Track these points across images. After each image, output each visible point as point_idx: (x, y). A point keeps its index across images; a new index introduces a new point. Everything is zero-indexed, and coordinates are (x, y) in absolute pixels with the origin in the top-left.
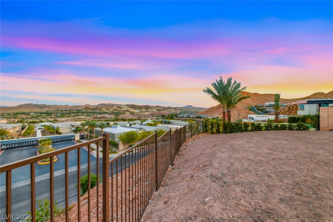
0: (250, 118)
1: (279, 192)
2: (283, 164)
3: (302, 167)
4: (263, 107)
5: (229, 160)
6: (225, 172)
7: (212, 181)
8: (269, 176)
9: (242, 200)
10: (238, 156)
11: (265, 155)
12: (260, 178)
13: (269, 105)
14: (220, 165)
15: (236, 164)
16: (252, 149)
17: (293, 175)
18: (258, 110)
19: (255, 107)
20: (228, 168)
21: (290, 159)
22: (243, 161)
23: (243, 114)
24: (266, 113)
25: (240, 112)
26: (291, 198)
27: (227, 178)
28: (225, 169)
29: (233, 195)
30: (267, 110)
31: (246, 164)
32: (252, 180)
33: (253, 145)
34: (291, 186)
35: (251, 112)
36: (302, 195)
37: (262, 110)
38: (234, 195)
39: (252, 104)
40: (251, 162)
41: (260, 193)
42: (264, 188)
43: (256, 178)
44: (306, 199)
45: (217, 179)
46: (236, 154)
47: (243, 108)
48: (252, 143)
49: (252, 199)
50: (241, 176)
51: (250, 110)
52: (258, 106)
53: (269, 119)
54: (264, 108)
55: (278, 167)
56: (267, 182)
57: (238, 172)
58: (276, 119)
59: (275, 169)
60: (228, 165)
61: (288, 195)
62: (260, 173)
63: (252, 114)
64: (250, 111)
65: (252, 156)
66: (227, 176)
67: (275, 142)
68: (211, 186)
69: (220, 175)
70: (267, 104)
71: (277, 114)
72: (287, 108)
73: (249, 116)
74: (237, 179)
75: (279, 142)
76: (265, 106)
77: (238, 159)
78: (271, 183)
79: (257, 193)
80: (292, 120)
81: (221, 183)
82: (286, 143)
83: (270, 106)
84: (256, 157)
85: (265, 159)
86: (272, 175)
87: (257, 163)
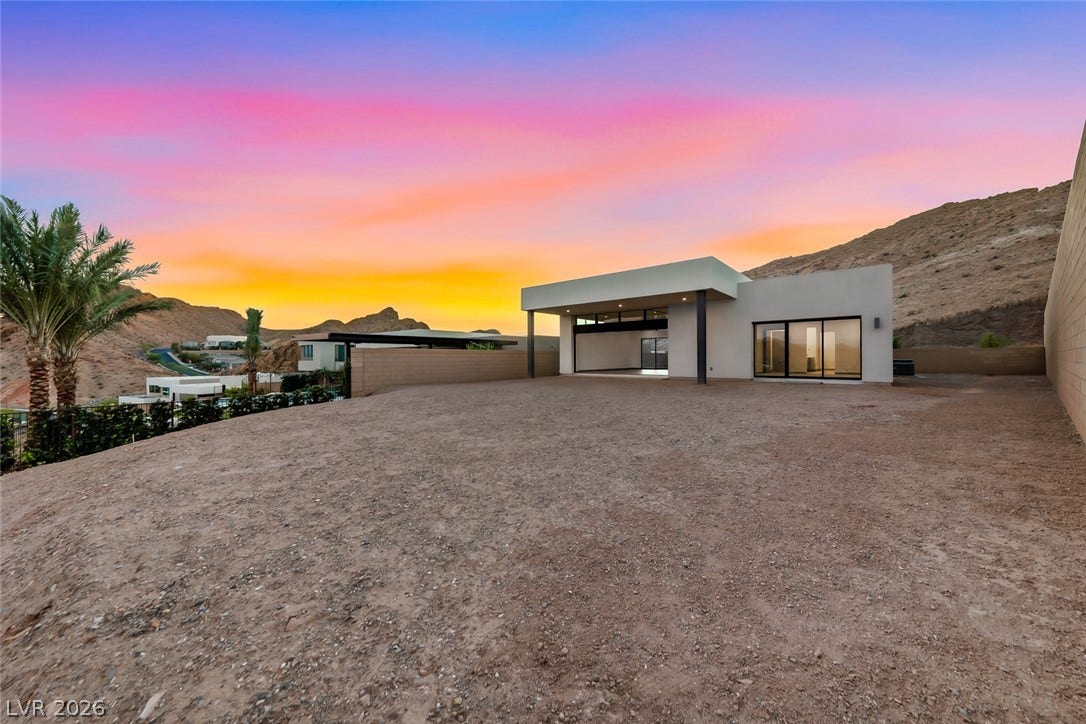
0: (155, 389)
1: (355, 534)
2: (330, 477)
3: (364, 469)
4: (202, 352)
5: (169, 532)
6: (176, 575)
7: (134, 635)
8: (318, 515)
9: (287, 606)
10: (196, 507)
11: (278, 475)
12: (302, 530)
13: (220, 343)
14: (136, 567)
15: (204, 531)
16: (233, 471)
17: (358, 489)
18: (183, 361)
19: (171, 350)
20: (180, 558)
21: (338, 463)
22: (224, 513)
23: (123, 378)
24: (212, 368)
25: (105, 369)
26: (379, 532)
27: (198, 589)
28: (168, 565)
29: (250, 615)
30: (214, 361)
31: (240, 517)
32: (283, 545)
33: (230, 461)
34: (367, 510)
35: (157, 369)
36: (391, 515)
37: (196, 361)
38: (253, 614)
39: (157, 336)
40: (252, 506)
41: (320, 560)
42: (320, 545)
43: (289, 535)
44: (399, 519)
45: (158, 613)
46: (181, 504)
47: (119, 352)
48: (222, 456)
49: (311, 585)
50: (242, 553)
51: (153, 360)
52: (185, 344)
53: (224, 386)
54: (206, 354)
55: (324, 487)
56: (320, 529)
57: (226, 548)
58: (252, 384)
59: (320, 495)
60: (173, 548)
61: (371, 529)
62: (292, 519)
63: (158, 374)
64: (151, 366)
65: (245, 488)
66: (192, 581)
67: (285, 437)
68: (137, 654)
69: (160, 596)
70: (215, 339)
71: (251, 371)
72: (271, 353)
73: (151, 381)
74: (236, 568)
75: (295, 434)
76: (207, 345)
77: (205, 516)
78: (331, 526)
79: (312, 563)
80: (293, 383)
81: (178, 617)
82: (309, 433)
83: (223, 347)
84: (257, 486)
85: (284, 483)
86: (322, 508)
87: (269, 499)
